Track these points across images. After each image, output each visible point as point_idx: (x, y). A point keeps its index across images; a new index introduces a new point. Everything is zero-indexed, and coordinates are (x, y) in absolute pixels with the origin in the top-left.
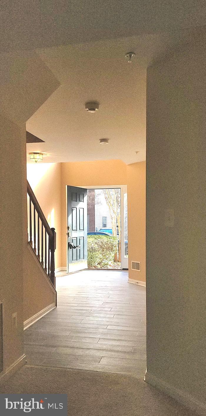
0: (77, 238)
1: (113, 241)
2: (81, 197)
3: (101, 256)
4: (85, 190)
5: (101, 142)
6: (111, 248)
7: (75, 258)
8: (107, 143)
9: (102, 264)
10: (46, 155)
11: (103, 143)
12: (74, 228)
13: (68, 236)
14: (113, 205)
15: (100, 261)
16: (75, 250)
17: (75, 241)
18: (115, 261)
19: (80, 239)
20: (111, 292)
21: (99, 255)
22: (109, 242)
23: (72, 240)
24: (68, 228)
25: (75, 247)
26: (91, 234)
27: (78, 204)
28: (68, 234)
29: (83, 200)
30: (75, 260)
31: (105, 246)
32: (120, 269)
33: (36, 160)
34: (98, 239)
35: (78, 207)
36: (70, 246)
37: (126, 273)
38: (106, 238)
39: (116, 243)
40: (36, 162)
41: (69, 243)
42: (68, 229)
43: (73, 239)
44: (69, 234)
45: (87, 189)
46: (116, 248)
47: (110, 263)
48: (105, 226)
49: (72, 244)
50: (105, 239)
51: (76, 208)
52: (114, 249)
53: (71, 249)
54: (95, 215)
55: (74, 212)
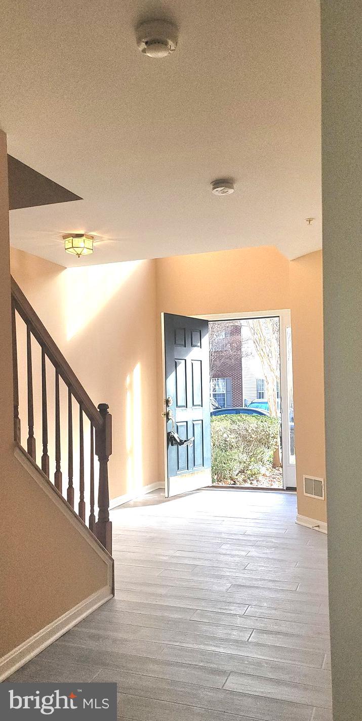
0: (187, 422)
1: (269, 427)
2: (196, 336)
3: (244, 457)
4: (205, 323)
5: (214, 188)
6: (264, 441)
7: (183, 463)
8: (231, 191)
9: (249, 472)
10: (101, 239)
11: (218, 192)
12: (181, 402)
13: (168, 419)
14: (270, 355)
15: (242, 466)
16: (182, 448)
17: (182, 430)
18: (274, 467)
19: (194, 425)
20: (254, 552)
21: (239, 456)
22: (261, 428)
23: (175, 428)
24: (167, 402)
25: (181, 443)
26: (226, 412)
27: (187, 352)
28: (167, 414)
29: (199, 344)
30: (183, 469)
31: (253, 436)
32: (282, 488)
33: (79, 251)
34: (238, 422)
35: (188, 358)
36: (171, 440)
37: (293, 498)
38: (256, 421)
39: (275, 429)
40: (79, 255)
41: (168, 434)
42: (167, 405)
43: (178, 424)
44: (170, 414)
45: (208, 321)
46: (275, 440)
47: (263, 470)
48: (261, 395)
49: (176, 436)
50: (252, 422)
51: (185, 360)
52: (272, 442)
53: (175, 447)
54: (243, 377)
55: (181, 368)
